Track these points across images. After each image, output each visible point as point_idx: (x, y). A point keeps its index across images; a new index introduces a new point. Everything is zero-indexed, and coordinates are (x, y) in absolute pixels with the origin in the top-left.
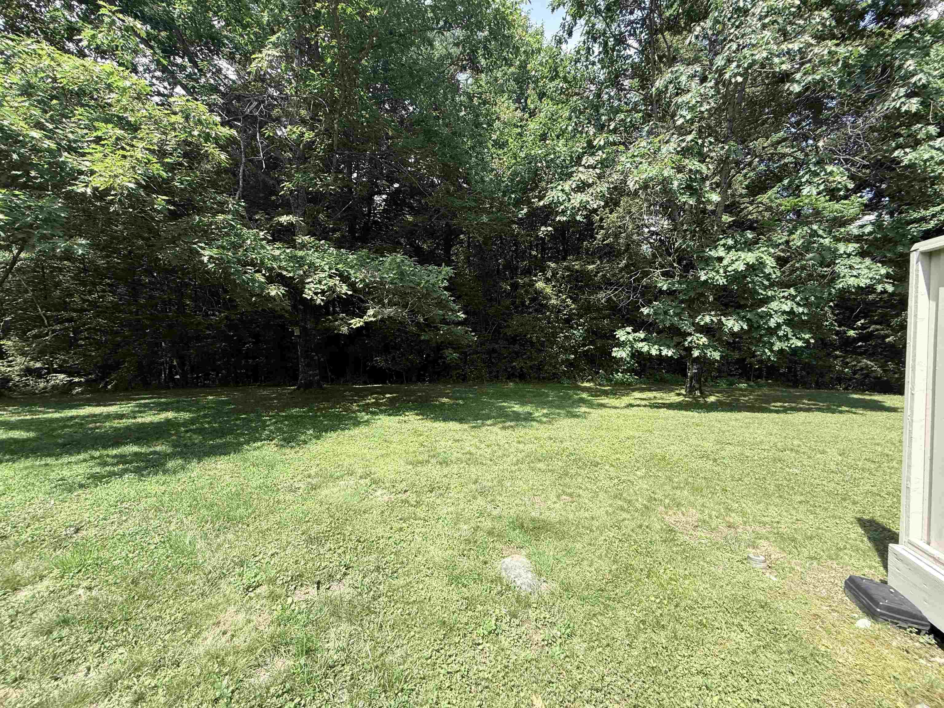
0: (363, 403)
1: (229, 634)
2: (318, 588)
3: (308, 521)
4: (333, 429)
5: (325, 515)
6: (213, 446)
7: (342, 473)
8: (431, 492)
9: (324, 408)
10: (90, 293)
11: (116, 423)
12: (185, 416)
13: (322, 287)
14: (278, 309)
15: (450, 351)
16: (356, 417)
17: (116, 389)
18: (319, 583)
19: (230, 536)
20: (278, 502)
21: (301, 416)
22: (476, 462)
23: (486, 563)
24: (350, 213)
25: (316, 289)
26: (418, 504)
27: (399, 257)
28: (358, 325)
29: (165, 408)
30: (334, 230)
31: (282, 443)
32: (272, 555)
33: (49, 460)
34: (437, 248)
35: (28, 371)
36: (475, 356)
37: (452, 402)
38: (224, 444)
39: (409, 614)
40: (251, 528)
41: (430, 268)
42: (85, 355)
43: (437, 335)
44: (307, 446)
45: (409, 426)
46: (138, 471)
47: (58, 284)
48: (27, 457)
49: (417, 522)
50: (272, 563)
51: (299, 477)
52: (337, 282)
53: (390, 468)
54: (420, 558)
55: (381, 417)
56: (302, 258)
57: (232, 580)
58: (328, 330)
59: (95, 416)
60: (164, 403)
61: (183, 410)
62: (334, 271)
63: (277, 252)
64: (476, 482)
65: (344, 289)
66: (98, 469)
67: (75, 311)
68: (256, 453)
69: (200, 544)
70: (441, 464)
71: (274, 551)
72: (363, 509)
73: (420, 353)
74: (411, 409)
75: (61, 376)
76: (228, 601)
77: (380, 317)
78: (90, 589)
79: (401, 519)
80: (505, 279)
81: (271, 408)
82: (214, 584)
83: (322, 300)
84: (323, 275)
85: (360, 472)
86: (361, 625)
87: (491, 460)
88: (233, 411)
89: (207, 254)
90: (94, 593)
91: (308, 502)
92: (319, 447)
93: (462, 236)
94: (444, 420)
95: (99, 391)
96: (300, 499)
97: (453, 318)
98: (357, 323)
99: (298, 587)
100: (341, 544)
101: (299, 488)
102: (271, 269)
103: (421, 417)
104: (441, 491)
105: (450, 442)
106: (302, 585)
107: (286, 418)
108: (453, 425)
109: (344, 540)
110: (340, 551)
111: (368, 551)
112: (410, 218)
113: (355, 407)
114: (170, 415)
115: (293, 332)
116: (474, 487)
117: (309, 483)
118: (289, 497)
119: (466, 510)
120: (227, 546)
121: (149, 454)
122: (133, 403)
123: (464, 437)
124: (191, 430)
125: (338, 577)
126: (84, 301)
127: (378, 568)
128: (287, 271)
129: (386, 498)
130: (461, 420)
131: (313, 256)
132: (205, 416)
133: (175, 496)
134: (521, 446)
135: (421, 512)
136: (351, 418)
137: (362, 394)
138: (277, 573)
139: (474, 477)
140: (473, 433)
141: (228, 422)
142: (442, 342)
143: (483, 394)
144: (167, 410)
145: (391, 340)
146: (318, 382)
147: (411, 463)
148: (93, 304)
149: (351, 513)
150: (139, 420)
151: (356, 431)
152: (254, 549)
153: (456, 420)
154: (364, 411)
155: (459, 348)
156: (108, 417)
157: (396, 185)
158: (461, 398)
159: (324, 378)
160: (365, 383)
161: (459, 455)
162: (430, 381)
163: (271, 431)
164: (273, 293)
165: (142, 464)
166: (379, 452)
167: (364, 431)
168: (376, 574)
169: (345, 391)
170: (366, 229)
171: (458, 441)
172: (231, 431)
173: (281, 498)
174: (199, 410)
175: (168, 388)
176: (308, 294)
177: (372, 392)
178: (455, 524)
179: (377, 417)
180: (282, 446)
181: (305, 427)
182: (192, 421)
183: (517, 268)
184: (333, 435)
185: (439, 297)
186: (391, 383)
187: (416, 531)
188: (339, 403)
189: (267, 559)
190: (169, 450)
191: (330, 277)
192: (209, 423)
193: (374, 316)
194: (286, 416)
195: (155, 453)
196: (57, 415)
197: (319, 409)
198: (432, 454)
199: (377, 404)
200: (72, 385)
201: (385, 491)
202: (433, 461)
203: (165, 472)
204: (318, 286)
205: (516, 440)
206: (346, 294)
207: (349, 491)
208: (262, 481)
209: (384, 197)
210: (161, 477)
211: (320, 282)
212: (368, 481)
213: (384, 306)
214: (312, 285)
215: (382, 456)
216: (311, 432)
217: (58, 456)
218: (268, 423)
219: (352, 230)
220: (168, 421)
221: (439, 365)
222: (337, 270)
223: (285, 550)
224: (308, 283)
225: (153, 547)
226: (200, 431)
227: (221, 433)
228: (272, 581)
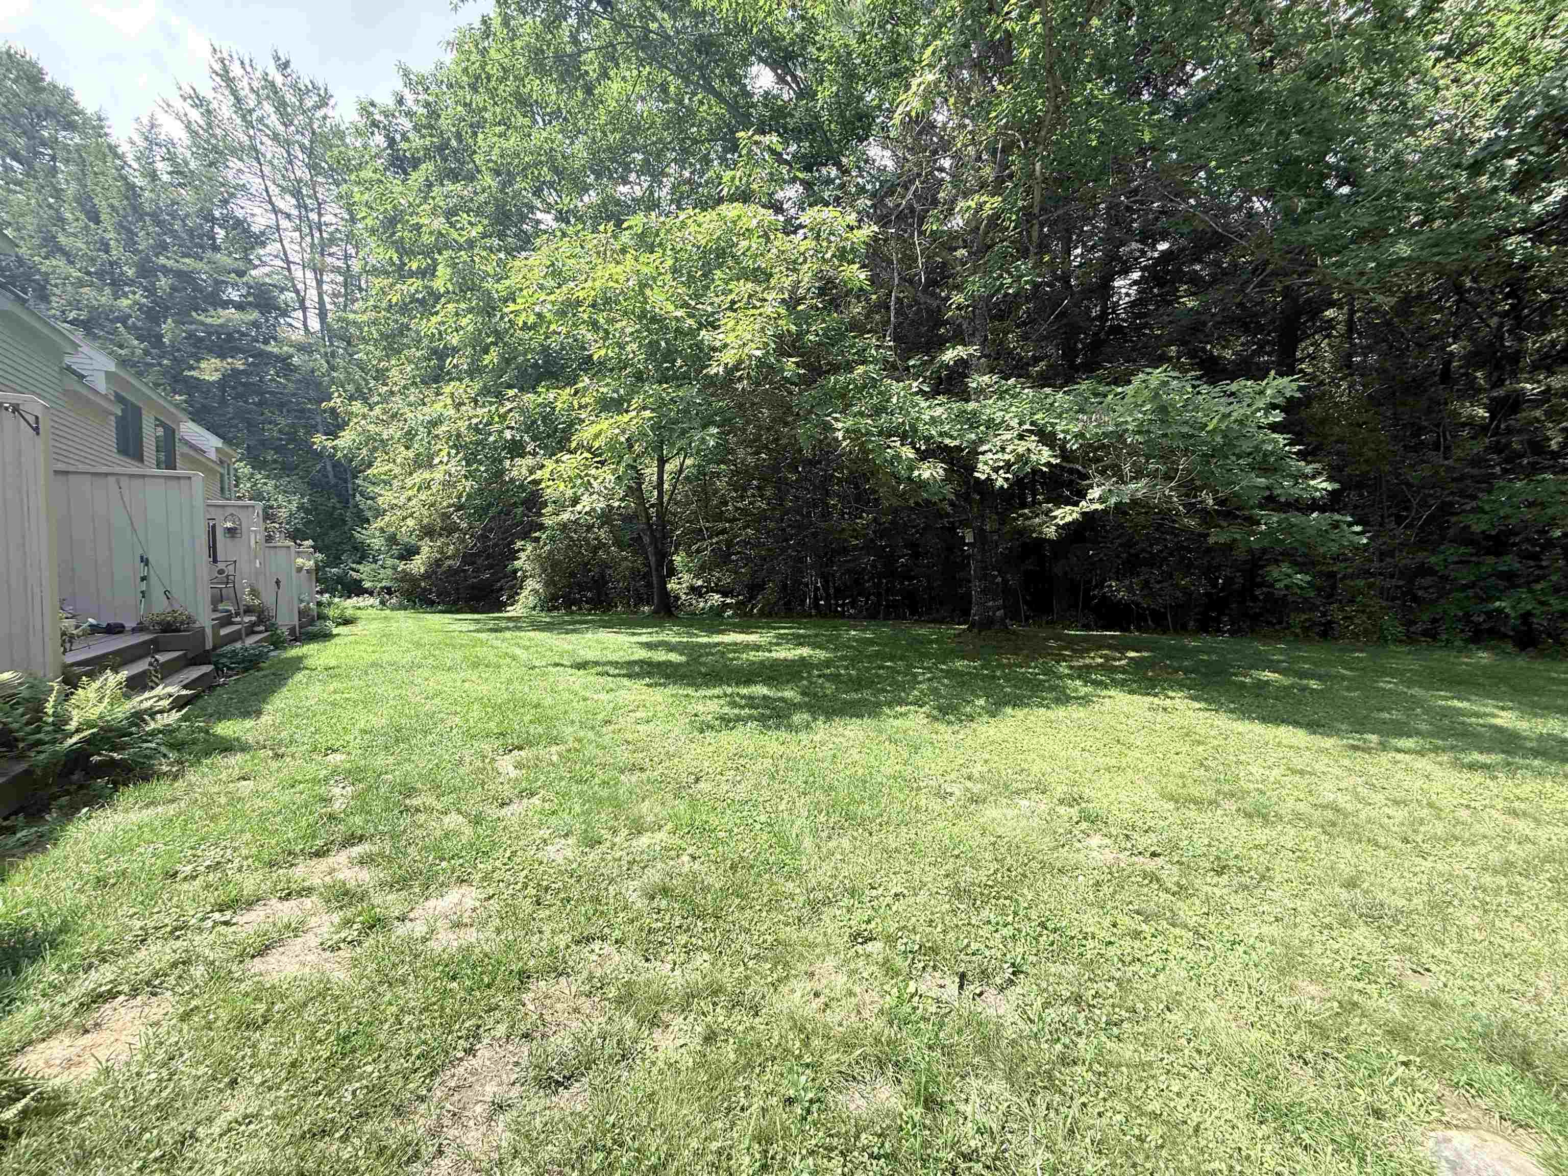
0: (1081, 663)
1: (822, 999)
2: (961, 987)
3: (957, 857)
4: (1017, 702)
5: (988, 855)
6: (845, 702)
7: (1026, 785)
8: (1220, 873)
9: (1010, 666)
10: (742, 498)
11: (753, 656)
12: (822, 654)
13: (1007, 457)
14: (935, 499)
15: (1285, 568)
16: (1065, 687)
17: (762, 613)
18: (963, 976)
19: (846, 843)
20: (917, 809)
21: (969, 673)
22: (1355, 835)
23: (1378, 1114)
24: (1065, 321)
25: (996, 461)
26: (1181, 891)
27: (1157, 375)
28: (1069, 519)
29: (800, 641)
30: (1036, 360)
31: (935, 712)
32: (896, 895)
33: (690, 691)
34: (1260, 351)
35: (693, 589)
36: (1361, 583)
37: (1286, 681)
38: (859, 700)
39: (1141, 1139)
40: (875, 839)
41: (1234, 387)
42: (736, 573)
43: (1254, 533)
44: (974, 725)
45: (1176, 720)
46: (762, 719)
47: (716, 491)
48: (675, 683)
49: (1177, 931)
50: (894, 908)
51: (953, 776)
52: (1032, 446)
53: (1122, 797)
54: (1176, 1017)
55: (1112, 693)
56: (974, 413)
57: (838, 913)
58: (1021, 532)
59: (736, 644)
60: (802, 636)
61: (821, 647)
62: (1027, 426)
63: (939, 411)
64: (1351, 884)
65: (1045, 456)
66: (726, 710)
67: (729, 521)
68: (897, 723)
69: (808, 842)
70: (1248, 815)
71: (899, 889)
72: (1059, 865)
73: (1209, 572)
74: (1181, 686)
75: (717, 597)
76: (829, 944)
77: (1113, 500)
78: (694, 858)
79: (1138, 913)
80: (1472, 392)
81: (927, 656)
82: (815, 907)
83: (1006, 479)
84: (1008, 436)
85: (1060, 791)
86: (1032, 1103)
87: (1406, 841)
88: (877, 654)
89: (841, 426)
90: (696, 866)
91: (962, 823)
92: (992, 732)
93: (1330, 313)
94: (1264, 720)
95: (745, 614)
96: (950, 812)
97: (1296, 492)
98: (1066, 514)
99: (930, 970)
100: (1010, 919)
101: (951, 794)
102: (928, 439)
103: (1202, 705)
104: (1245, 880)
105: (1276, 772)
106: (935, 968)
107: (949, 673)
108: (1287, 734)
109: (1016, 914)
110: (1005, 932)
111: (1059, 953)
112: (1191, 303)
113: (1063, 668)
114: (805, 651)
115: (963, 538)
116: (1344, 894)
117: (967, 790)
118: (936, 805)
119: (1318, 948)
120: (839, 857)
121: (775, 700)
122: (773, 633)
123: (1319, 767)
124: (824, 676)
125: (998, 981)
126: (737, 509)
127: (1077, 999)
128: (951, 437)
129: (1109, 856)
130: (1313, 726)
131: (991, 409)
132: (843, 658)
133: (792, 763)
134: (1522, 826)
135: (1190, 912)
136: (1052, 689)
137: (1079, 647)
138: (899, 929)
139: (1347, 871)
140: (1346, 762)
141: (868, 669)
142: (1264, 551)
143: (1385, 672)
144: (801, 644)
145: (1143, 550)
146: (1002, 620)
147: (1171, 798)
148: (744, 511)
149: (1034, 865)
150: (774, 655)
151: (1060, 712)
152: (872, 875)
153: (1297, 724)
154: (1079, 677)
155: (1313, 564)
156: (747, 647)
157: (1163, 246)
158: (1319, 678)
159: (1013, 614)
160: (1087, 627)
161: (1302, 807)
162: (1232, 633)
163: (922, 692)
164: (926, 475)
165: (768, 712)
166: (1101, 761)
167: (1075, 716)
168: (1073, 1009)
169: (1047, 639)
170: (1096, 345)
171: (1302, 773)
172: (871, 684)
173: (923, 802)
174: (836, 649)
175: (810, 616)
176: (982, 472)
177: (1099, 644)
178: (1281, 971)
179: (1105, 693)
180: (936, 719)
181: (973, 693)
182: (828, 663)
183: (1516, 357)
184: (1020, 713)
185: (1257, 448)
186: (1139, 629)
187: (1174, 951)
188: (1034, 659)
189: (889, 900)
190: (798, 699)
191: (1021, 437)
192: (847, 668)
193: (1101, 500)
194: (947, 672)
195: (782, 699)
196: (705, 640)
197: (1001, 666)
198: (1226, 788)
199: (1107, 669)
200: (725, 606)
201: (1107, 841)
202: (1230, 806)
203: (790, 727)
204: (1000, 456)
205: (1500, 804)
206: (1048, 464)
207: (1035, 822)
208: (898, 767)
209: (1136, 275)
210: (783, 734)
211: (1003, 449)
212: (1074, 812)
213: (1122, 480)
214: (989, 455)
215: (1108, 770)
216: (981, 702)
217: (697, 687)
218: (920, 678)
219: (1070, 353)
220: (802, 659)
221: (1255, 599)
222: (1032, 423)
223: (916, 895)
224: (983, 453)
225: (758, 826)
226: (835, 678)
227: (858, 684)
228: (891, 940)
